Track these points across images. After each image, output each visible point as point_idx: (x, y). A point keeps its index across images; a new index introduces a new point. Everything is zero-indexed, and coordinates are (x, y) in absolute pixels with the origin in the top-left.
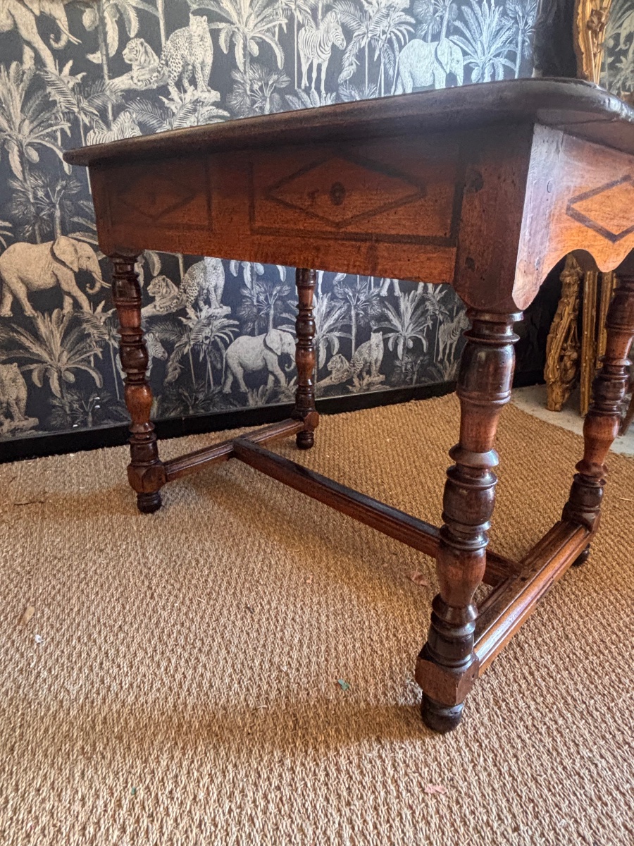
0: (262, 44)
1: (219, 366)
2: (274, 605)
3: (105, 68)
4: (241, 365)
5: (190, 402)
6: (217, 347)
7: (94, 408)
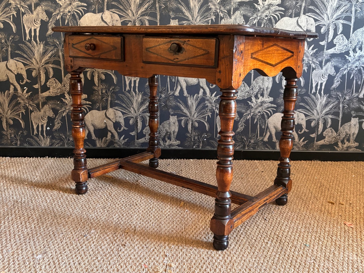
1: (263, 127)
2: (279, 219)
4: (275, 127)
5: (247, 143)
6: (264, 117)
7: (203, 140)
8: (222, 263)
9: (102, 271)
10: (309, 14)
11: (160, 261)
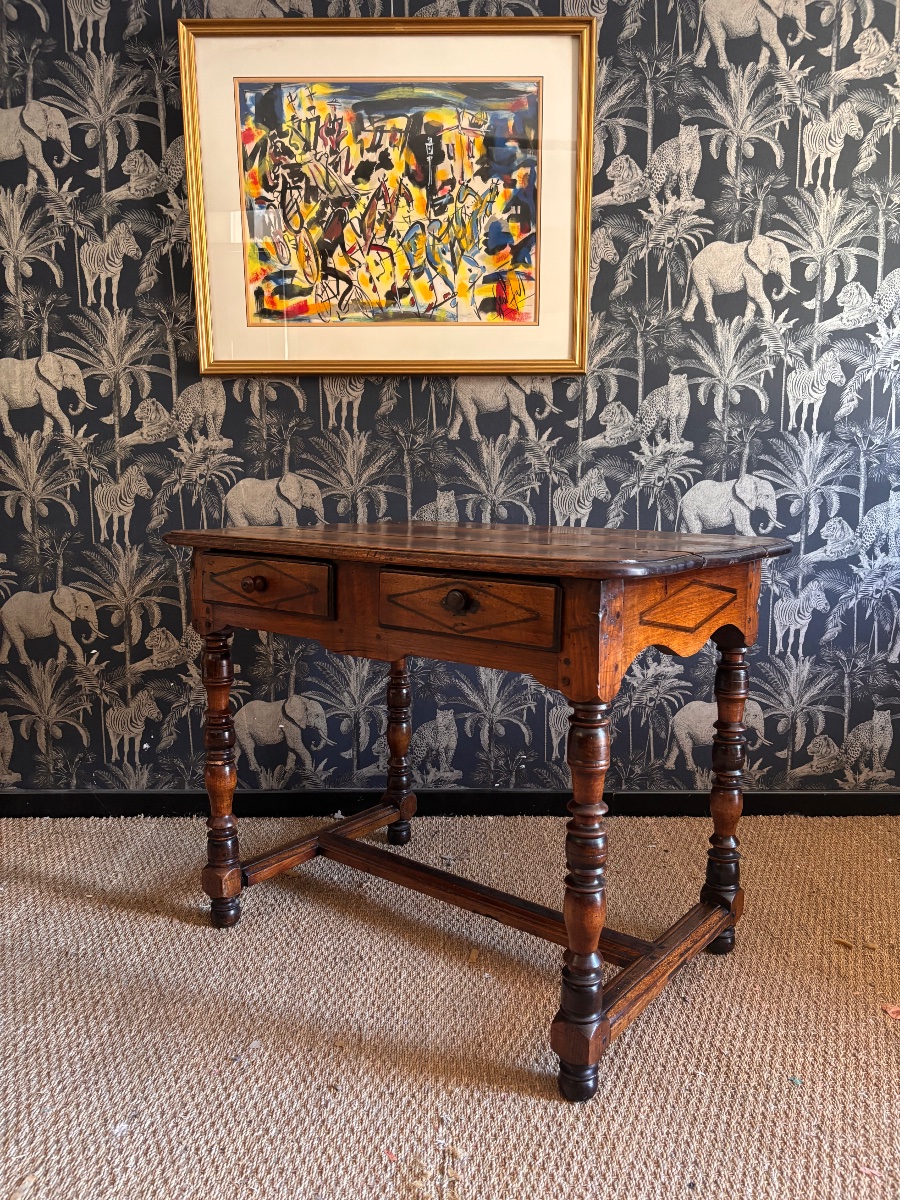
0: (746, 393)
1: (663, 735)
2: (718, 998)
3: (581, 431)
4: (691, 736)
5: (624, 776)
6: (663, 712)
7: (518, 767)
8: (585, 1143)
9: (281, 1173)
10: (760, 473)
11: (427, 1138)
